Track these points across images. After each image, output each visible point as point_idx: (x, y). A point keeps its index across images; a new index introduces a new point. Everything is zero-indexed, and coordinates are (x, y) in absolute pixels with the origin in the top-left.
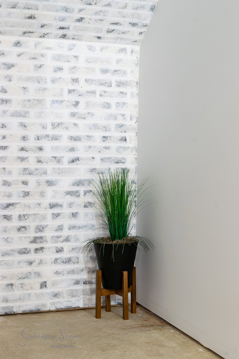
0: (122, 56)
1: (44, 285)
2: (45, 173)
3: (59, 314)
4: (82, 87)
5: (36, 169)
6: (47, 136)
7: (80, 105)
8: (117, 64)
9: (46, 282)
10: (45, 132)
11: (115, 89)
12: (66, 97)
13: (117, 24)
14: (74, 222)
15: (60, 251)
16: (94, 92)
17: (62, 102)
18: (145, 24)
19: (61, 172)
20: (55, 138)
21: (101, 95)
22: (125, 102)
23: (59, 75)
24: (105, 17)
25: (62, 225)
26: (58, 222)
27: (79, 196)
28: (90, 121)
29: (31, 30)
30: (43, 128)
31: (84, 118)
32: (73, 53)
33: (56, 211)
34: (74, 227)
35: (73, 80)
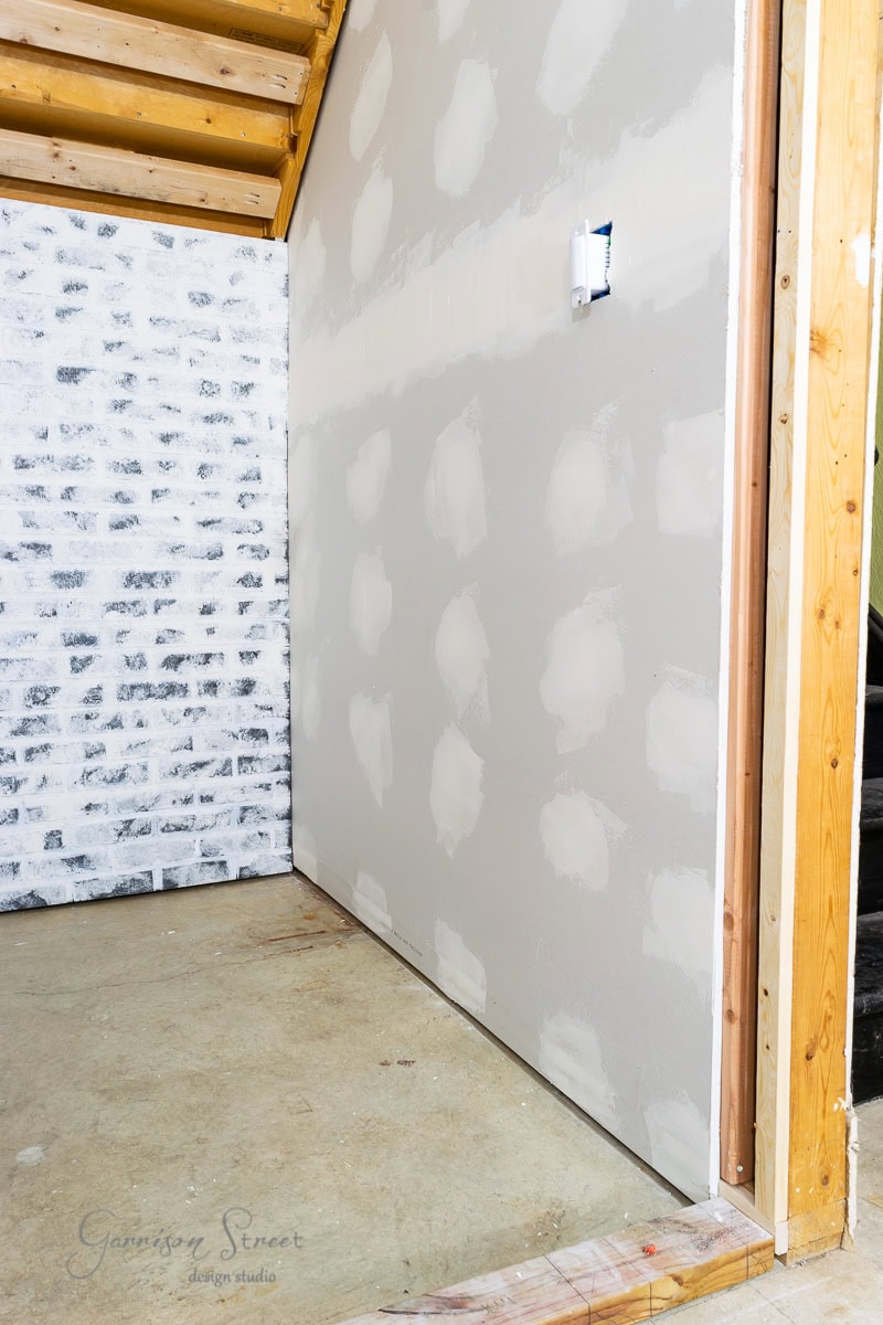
0: (243, 265)
1: (54, 840)
4: (141, 336)
6: (50, 459)
7: (136, 383)
8: (233, 284)
9: (59, 832)
10: (42, 449)
11: (228, 348)
12: (99, 359)
15: (97, 753)
16: (173, 353)
17: (89, 371)
19: (91, 552)
20: (73, 465)
21: (192, 361)
22: (256, 381)
25: (100, 689)
26: (87, 680)
27: (142, 613)
30: (38, 437)
31: (150, 417)
32: (113, 247)
33: (80, 651)
35: (117, 317)
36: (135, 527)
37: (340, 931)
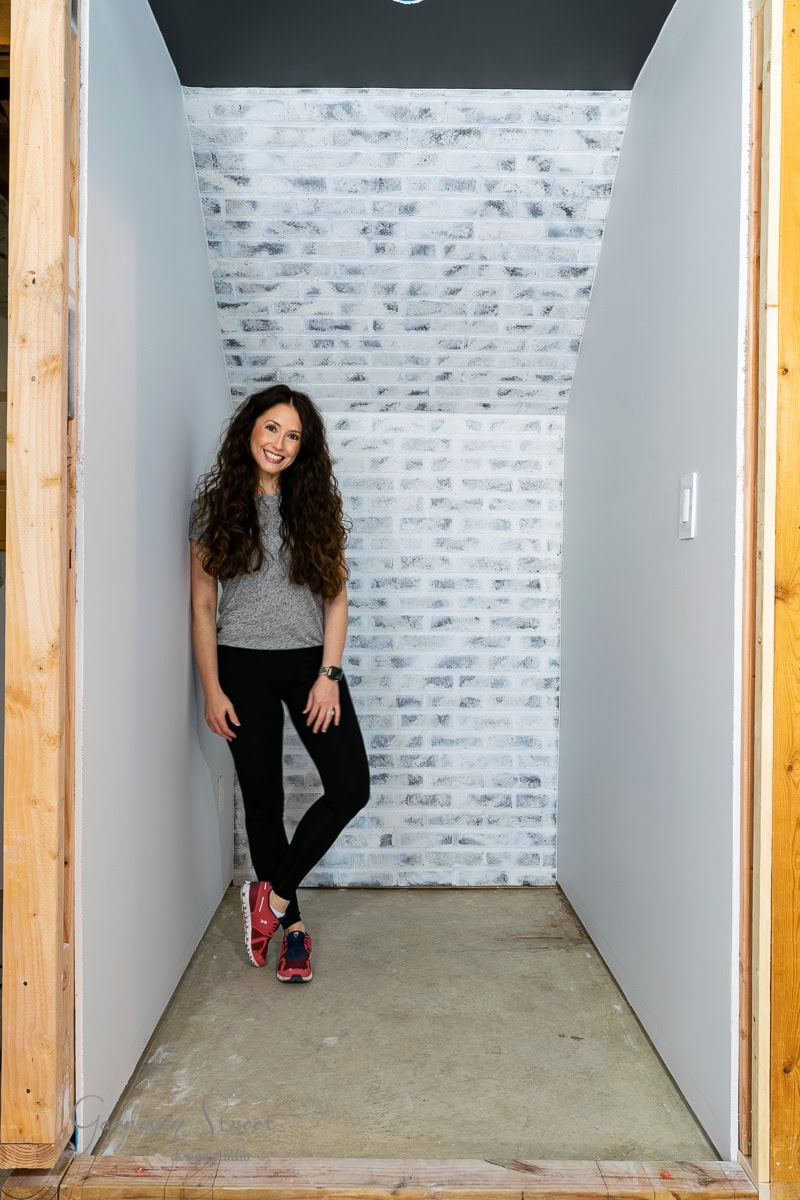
0: (530, 435)
1: (387, 841)
2: (390, 644)
3: (410, 895)
4: (457, 493)
5: (374, 638)
6: (394, 580)
7: (453, 525)
8: (523, 450)
9: (390, 836)
10: (390, 574)
11: (517, 495)
12: (428, 512)
13: (513, 379)
14: (441, 731)
15: (417, 782)
16: (478, 502)
17: (421, 520)
18: (566, 377)
19: (419, 643)
20: (408, 584)
21: (491, 507)
22: (538, 517)
23: (414, 474)
24: (487, 369)
25: (420, 737)
26: (412, 731)
27: (451, 686)
28: (471, 553)
29: (363, 400)
30: (387, 566)
31: (461, 548)
32: (440, 435)
33: (408, 711)
34: (442, 740)
35: (440, 482)
36: (448, 626)
37: (572, 940)
